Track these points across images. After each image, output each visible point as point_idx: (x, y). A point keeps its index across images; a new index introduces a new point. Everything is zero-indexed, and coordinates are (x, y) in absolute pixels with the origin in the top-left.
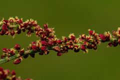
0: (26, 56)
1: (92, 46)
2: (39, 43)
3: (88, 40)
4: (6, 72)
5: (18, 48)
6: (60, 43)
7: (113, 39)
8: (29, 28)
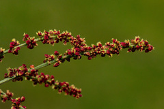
0: (63, 61)
1: (116, 52)
2: (73, 50)
3: (112, 47)
5: (57, 54)
6: (90, 49)
7: (131, 45)
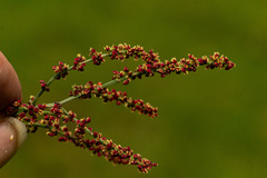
0: (134, 78)
1: (192, 68)
2: (145, 66)
3: (187, 63)
4: (118, 93)
5: (126, 71)
6: (164, 66)
7: (209, 62)
8: (136, 53)
